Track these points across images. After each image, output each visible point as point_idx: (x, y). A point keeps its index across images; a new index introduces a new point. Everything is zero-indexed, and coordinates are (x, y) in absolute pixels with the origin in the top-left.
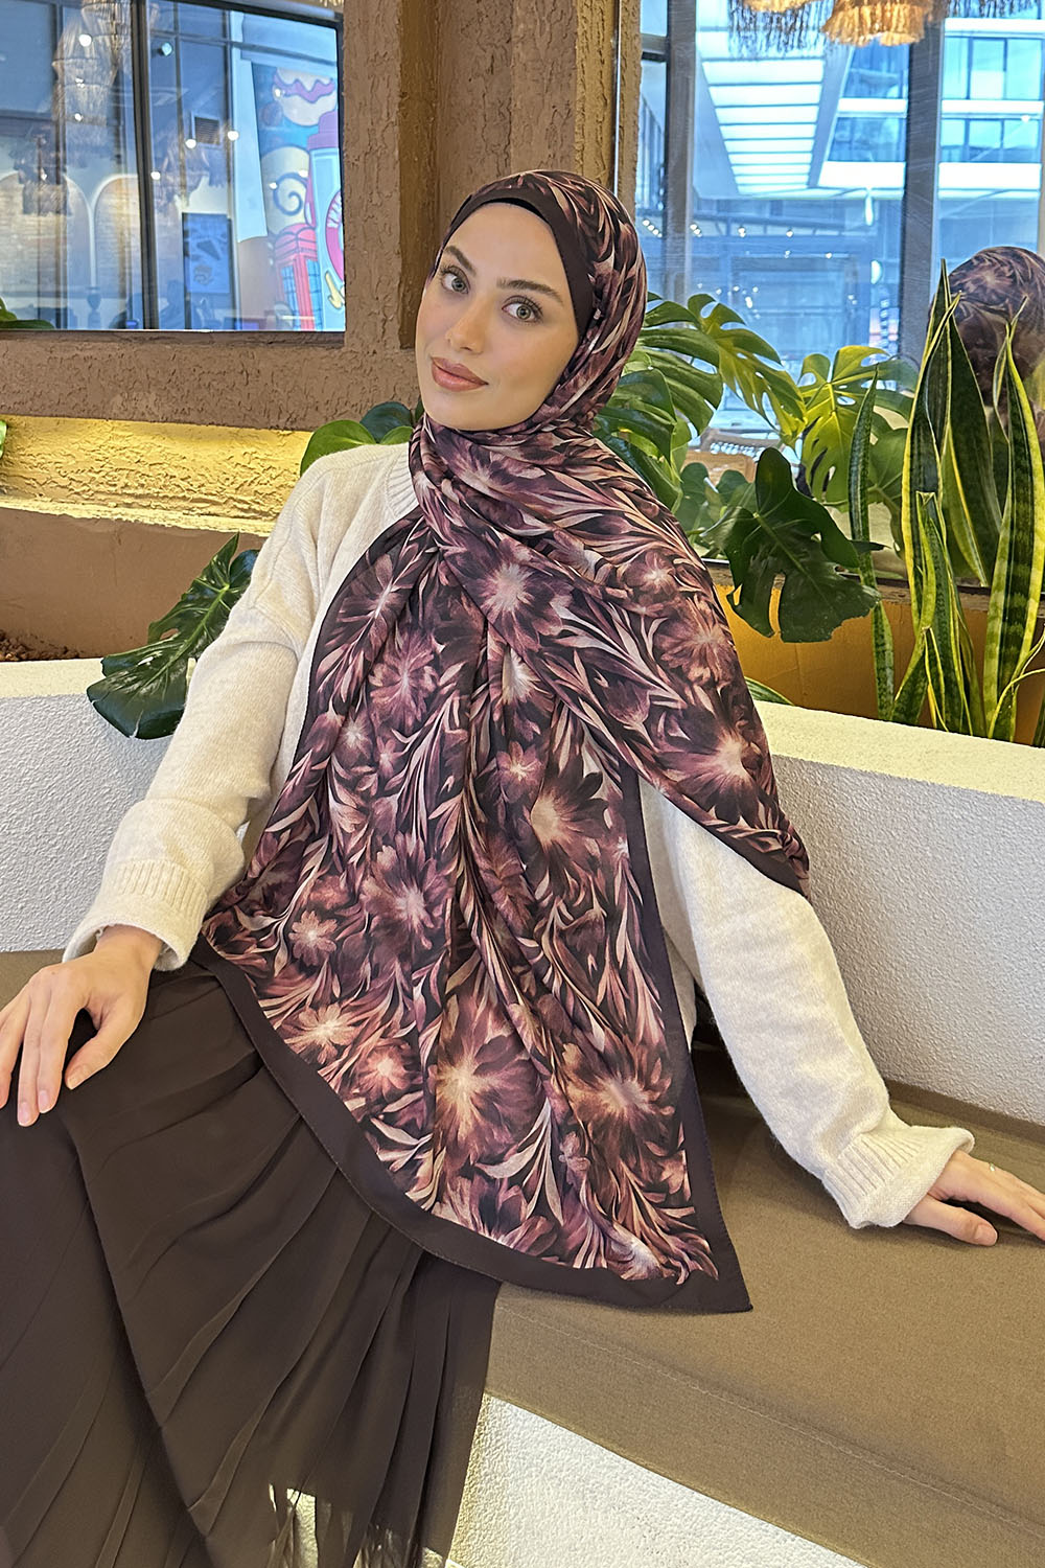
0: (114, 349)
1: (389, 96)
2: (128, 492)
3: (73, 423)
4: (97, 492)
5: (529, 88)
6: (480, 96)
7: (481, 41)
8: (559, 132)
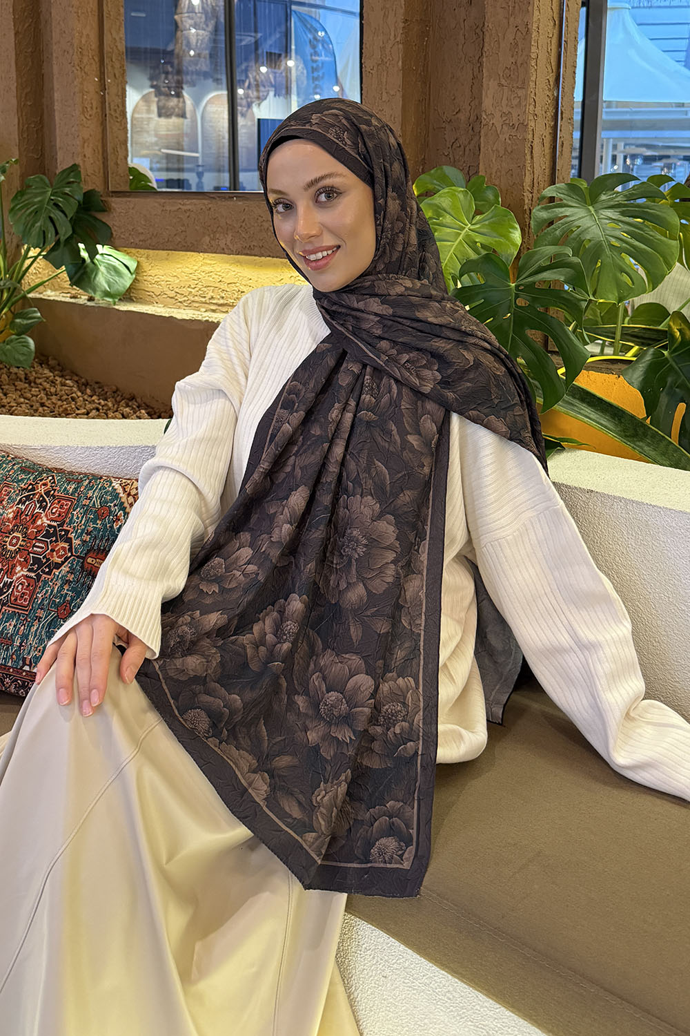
0: (204, 204)
1: (396, 23)
2: (213, 302)
3: (179, 254)
4: (193, 301)
5: (498, 14)
6: (462, 20)
8: (519, 45)
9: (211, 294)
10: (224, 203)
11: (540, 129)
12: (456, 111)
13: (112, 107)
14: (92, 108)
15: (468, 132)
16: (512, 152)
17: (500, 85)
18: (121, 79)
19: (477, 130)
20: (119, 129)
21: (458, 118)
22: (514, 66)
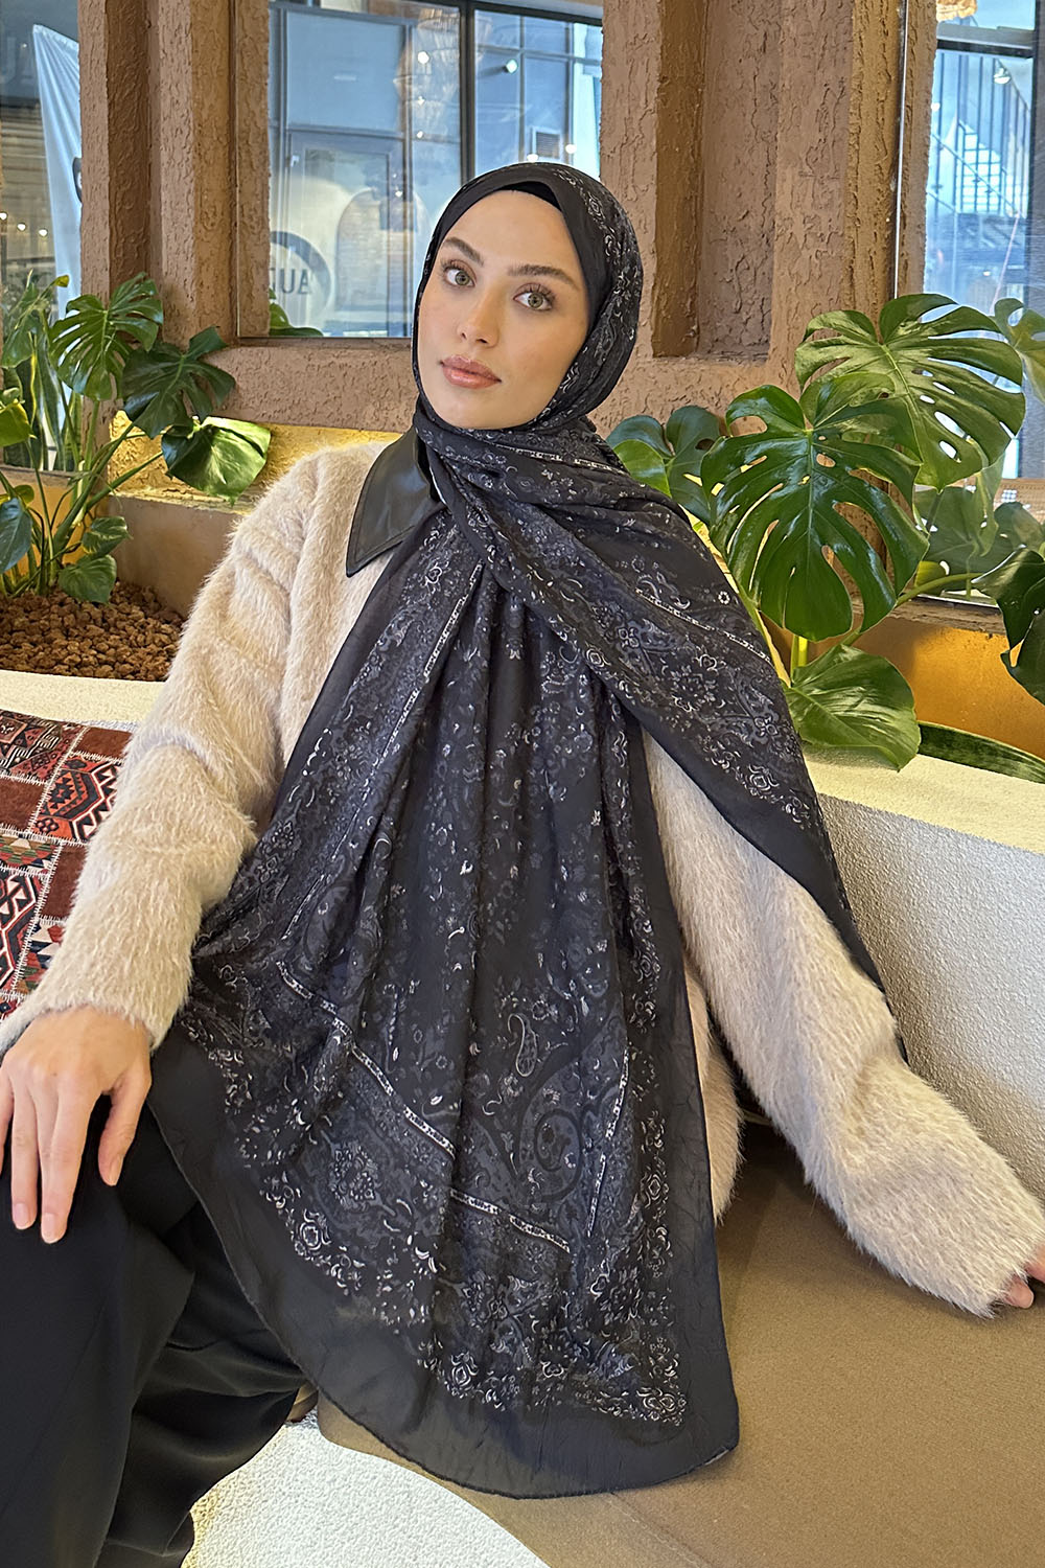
0: (368, 357)
1: (648, 82)
5: (799, 66)
6: (751, 77)
7: (754, 18)
8: (831, 113)
10: (397, 354)
11: (868, 242)
12: (745, 213)
13: (245, 211)
14: (215, 214)
15: (761, 246)
16: (820, 277)
17: (802, 174)
18: (261, 170)
21: (745, 226)
22: (822, 146)
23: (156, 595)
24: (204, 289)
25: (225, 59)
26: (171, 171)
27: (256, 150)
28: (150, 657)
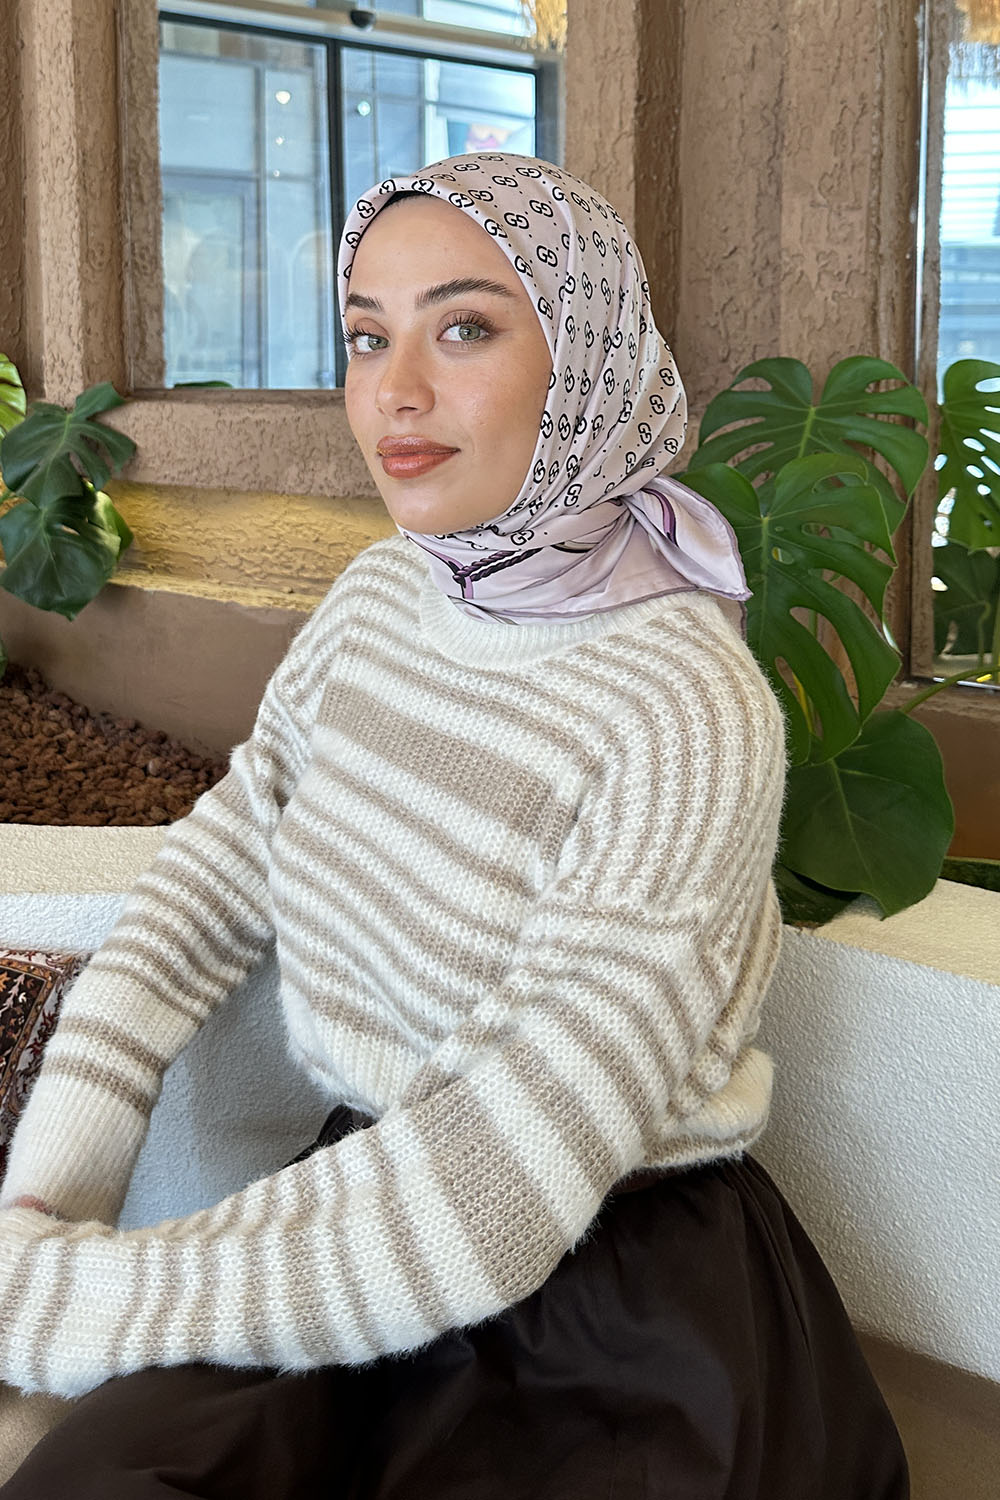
0: (288, 412)
1: (623, 99)
2: (306, 575)
4: (271, 575)
5: (809, 80)
6: (737, 97)
7: (740, 28)
8: (850, 134)
9: (300, 562)
10: (323, 410)
11: (888, 282)
12: (731, 248)
13: (137, 251)
14: (102, 253)
15: (751, 285)
16: (838, 321)
17: (814, 204)
18: (152, 204)
19: (769, 280)
20: (148, 286)
21: (732, 264)
22: (838, 172)
23: (40, 676)
24: (91, 337)
25: (110, 81)
26: (51, 205)
27: (146, 182)
28: (37, 750)
